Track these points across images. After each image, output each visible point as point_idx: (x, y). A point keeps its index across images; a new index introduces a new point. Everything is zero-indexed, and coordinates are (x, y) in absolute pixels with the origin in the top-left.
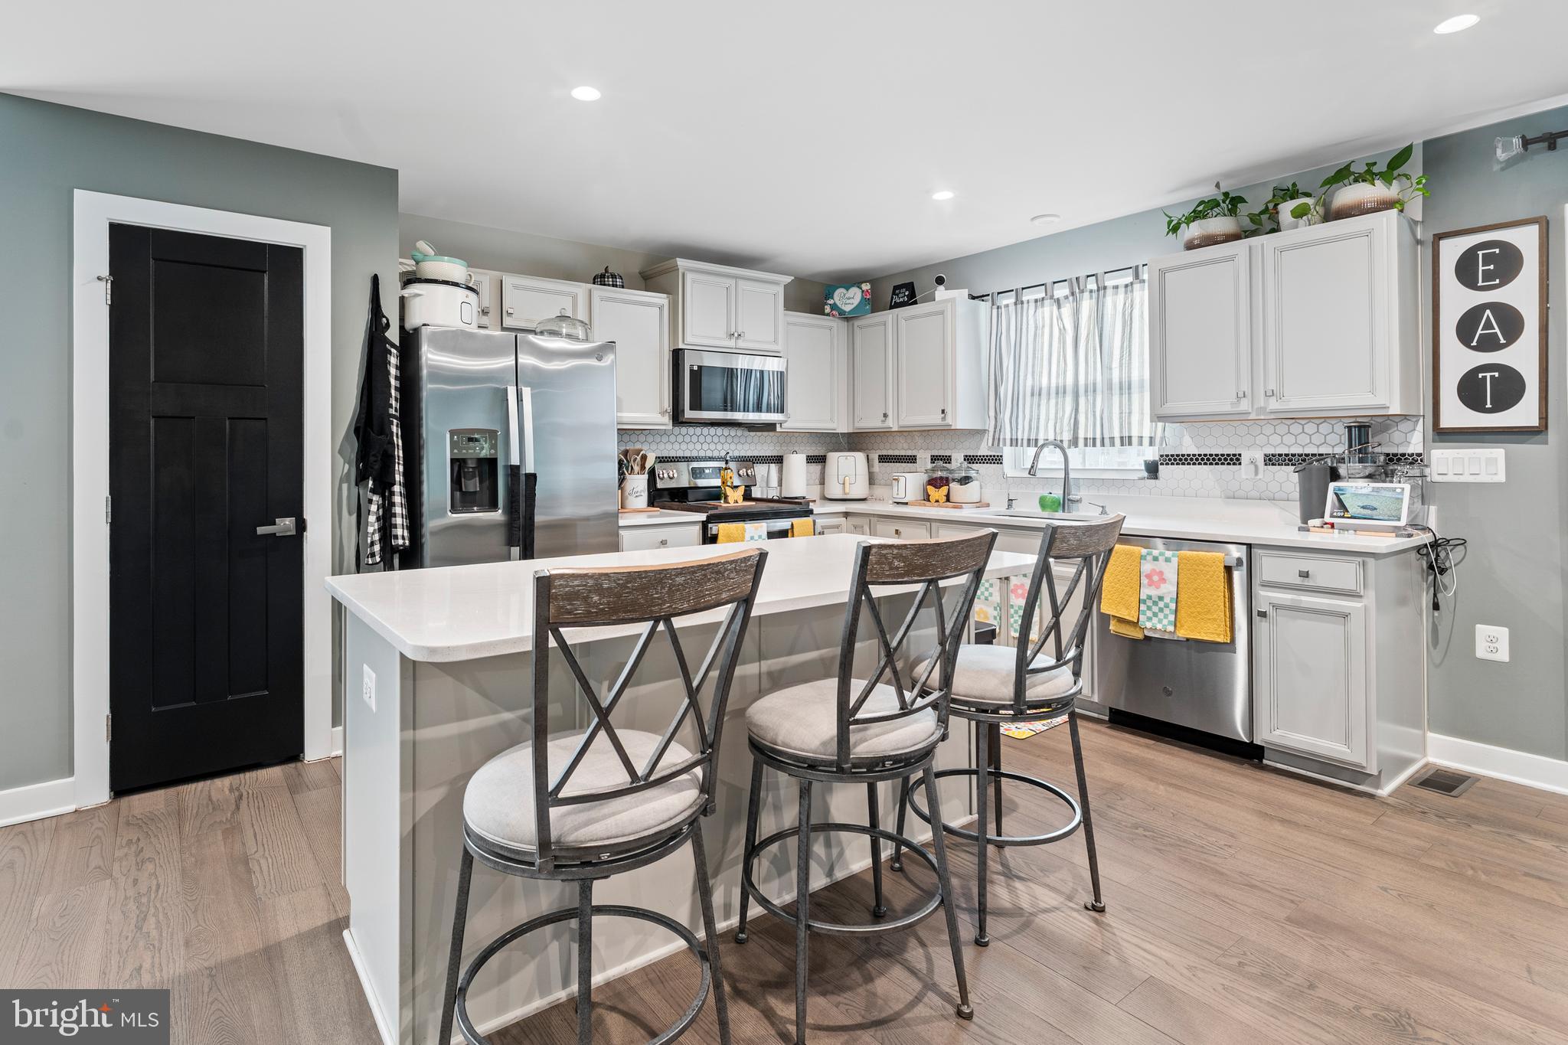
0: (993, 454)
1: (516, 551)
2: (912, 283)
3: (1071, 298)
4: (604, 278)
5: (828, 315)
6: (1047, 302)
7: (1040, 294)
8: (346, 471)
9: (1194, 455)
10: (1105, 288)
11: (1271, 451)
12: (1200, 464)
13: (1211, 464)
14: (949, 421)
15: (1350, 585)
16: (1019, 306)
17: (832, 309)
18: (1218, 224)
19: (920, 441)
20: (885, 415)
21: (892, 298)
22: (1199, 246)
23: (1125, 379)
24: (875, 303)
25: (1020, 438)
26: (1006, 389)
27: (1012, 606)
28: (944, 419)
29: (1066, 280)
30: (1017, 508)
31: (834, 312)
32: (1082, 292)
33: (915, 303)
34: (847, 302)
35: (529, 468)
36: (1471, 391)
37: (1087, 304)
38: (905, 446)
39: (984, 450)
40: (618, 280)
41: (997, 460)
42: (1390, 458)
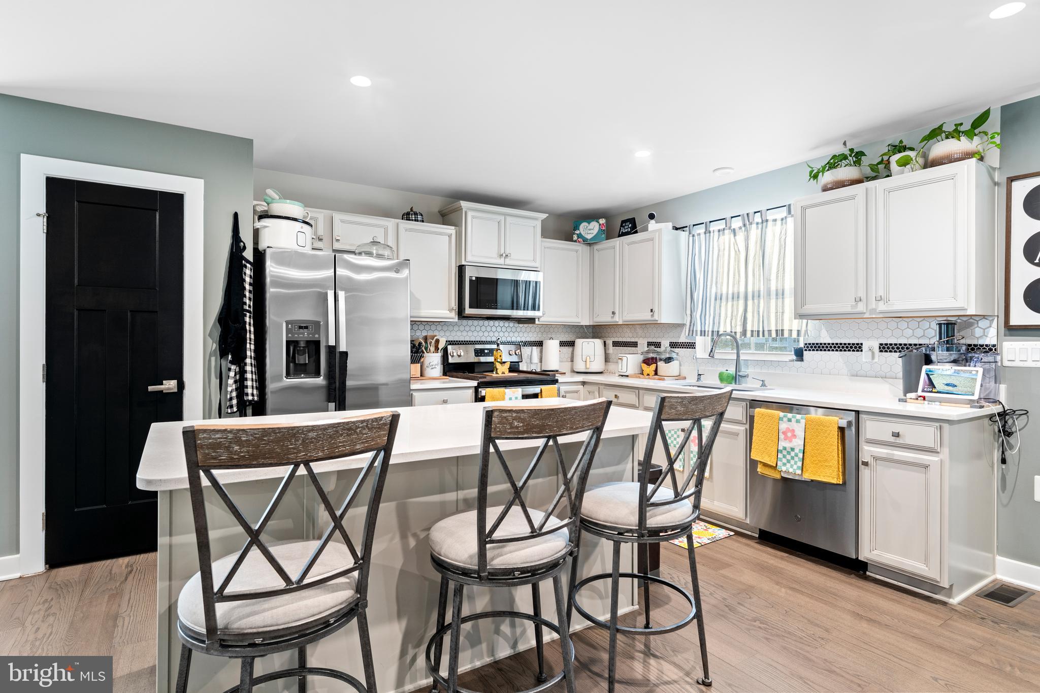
0: (689, 341)
1: (332, 405)
2: (634, 219)
3: (743, 228)
4: (409, 215)
5: (575, 241)
6: (727, 232)
7: (721, 225)
8: (214, 348)
9: (829, 344)
10: (767, 221)
11: (886, 342)
12: (833, 350)
13: (841, 350)
14: (656, 317)
15: (930, 444)
16: (707, 235)
17: (578, 238)
18: (845, 172)
19: (639, 331)
20: (614, 313)
21: (620, 229)
22: (832, 189)
23: (780, 288)
24: (609, 233)
25: (707, 330)
26: (699, 295)
27: (692, 452)
28: (652, 316)
29: (740, 216)
30: (705, 381)
31: (580, 240)
32: (751, 224)
33: (636, 232)
34: (589, 232)
35: (343, 348)
37: (754, 232)
38: (630, 335)
39: (683, 339)
40: (419, 216)
41: (691, 346)
42: (972, 348)
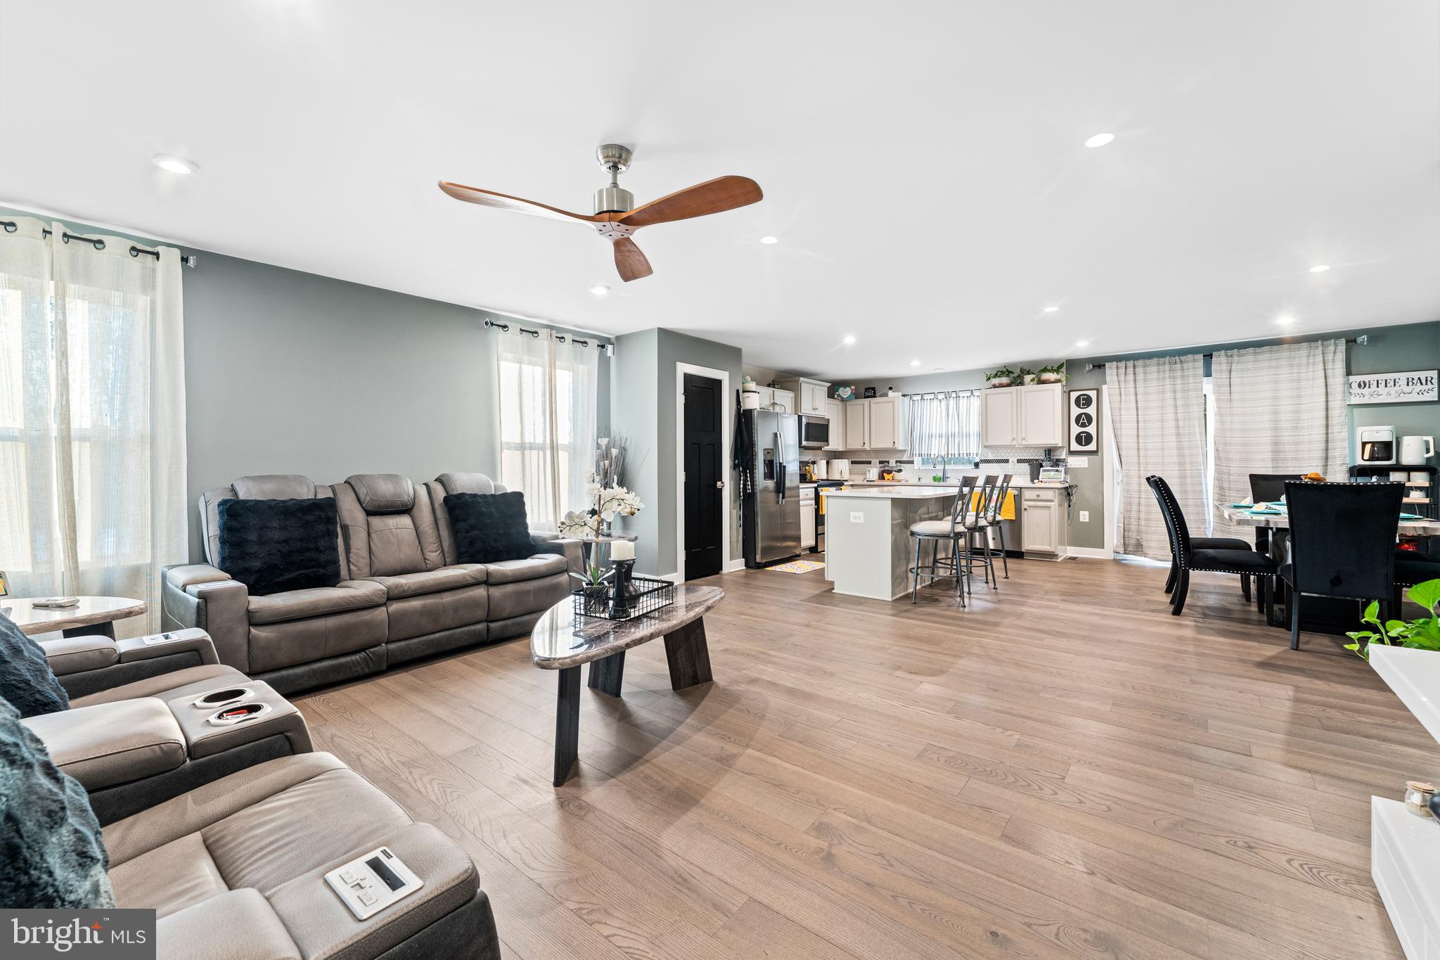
0: (909, 460)
2: (874, 388)
3: (945, 399)
5: (839, 399)
6: (934, 400)
7: (932, 396)
9: (994, 459)
10: (959, 397)
11: (1019, 458)
12: (994, 463)
14: (896, 446)
16: (923, 400)
19: (873, 454)
20: (864, 443)
21: (865, 393)
22: (997, 387)
23: (969, 432)
24: (857, 396)
25: (922, 453)
26: (916, 434)
28: (893, 445)
29: (943, 392)
30: (924, 482)
32: (950, 397)
33: (875, 397)
36: (1079, 439)
37: (952, 402)
39: (905, 458)
41: (912, 462)
42: (1058, 460)
